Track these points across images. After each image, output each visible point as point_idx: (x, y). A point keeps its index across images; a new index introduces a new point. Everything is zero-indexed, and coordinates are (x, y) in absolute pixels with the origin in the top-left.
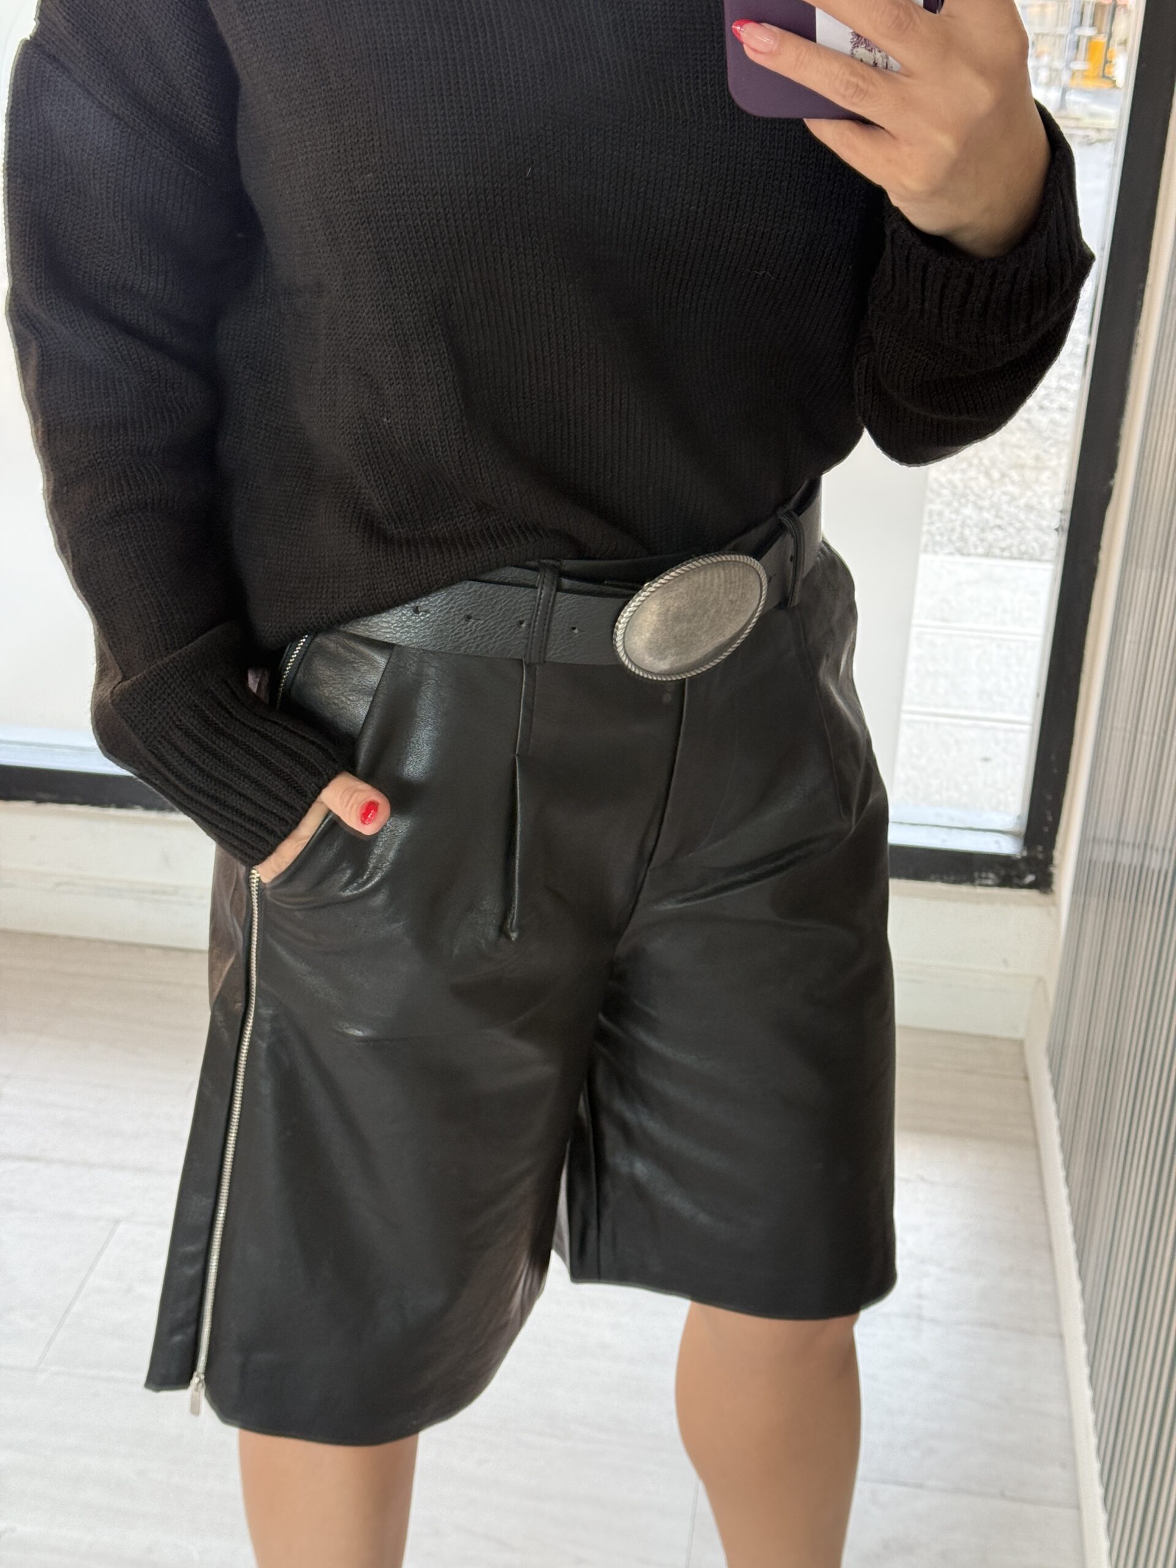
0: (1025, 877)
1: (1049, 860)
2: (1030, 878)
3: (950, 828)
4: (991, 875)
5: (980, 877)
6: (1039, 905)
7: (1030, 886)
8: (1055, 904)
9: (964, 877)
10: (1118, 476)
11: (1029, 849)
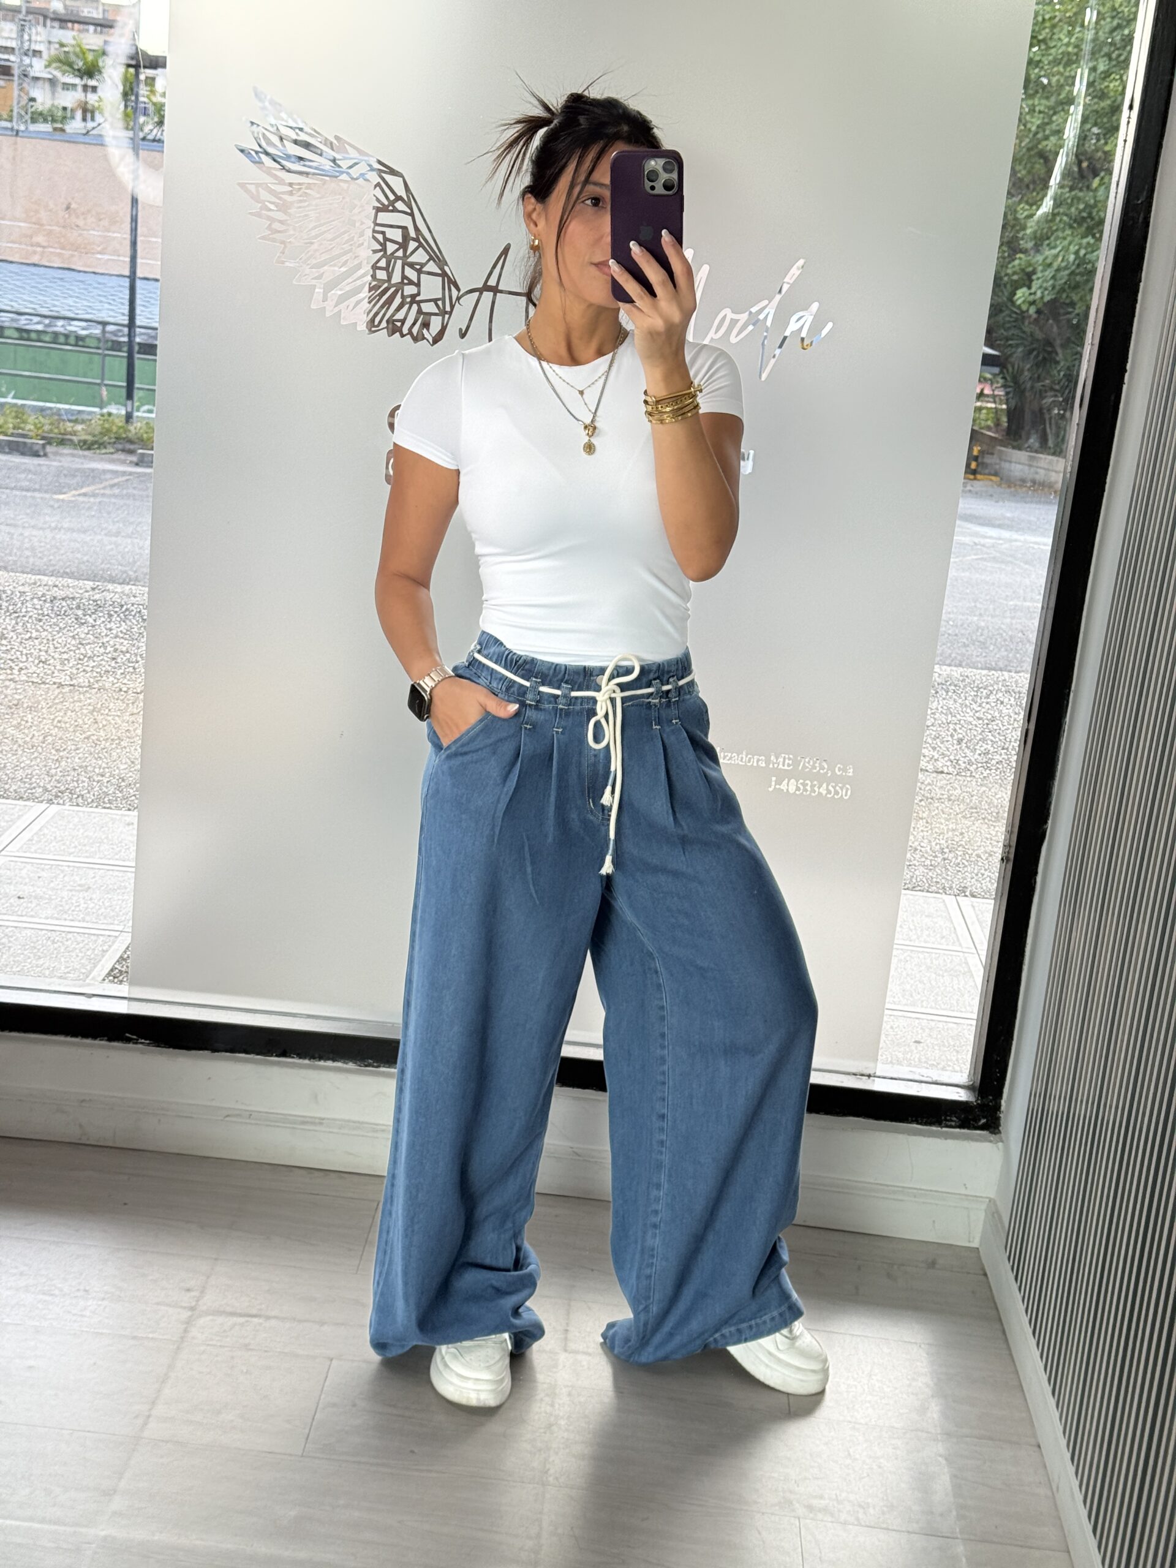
0: (980, 1120)
1: (998, 1107)
2: (983, 1121)
3: (921, 1082)
4: (954, 1119)
5: (946, 1120)
6: (991, 1141)
7: (982, 1128)
8: (1002, 1141)
9: (934, 1120)
10: (1050, 822)
11: (982, 1098)
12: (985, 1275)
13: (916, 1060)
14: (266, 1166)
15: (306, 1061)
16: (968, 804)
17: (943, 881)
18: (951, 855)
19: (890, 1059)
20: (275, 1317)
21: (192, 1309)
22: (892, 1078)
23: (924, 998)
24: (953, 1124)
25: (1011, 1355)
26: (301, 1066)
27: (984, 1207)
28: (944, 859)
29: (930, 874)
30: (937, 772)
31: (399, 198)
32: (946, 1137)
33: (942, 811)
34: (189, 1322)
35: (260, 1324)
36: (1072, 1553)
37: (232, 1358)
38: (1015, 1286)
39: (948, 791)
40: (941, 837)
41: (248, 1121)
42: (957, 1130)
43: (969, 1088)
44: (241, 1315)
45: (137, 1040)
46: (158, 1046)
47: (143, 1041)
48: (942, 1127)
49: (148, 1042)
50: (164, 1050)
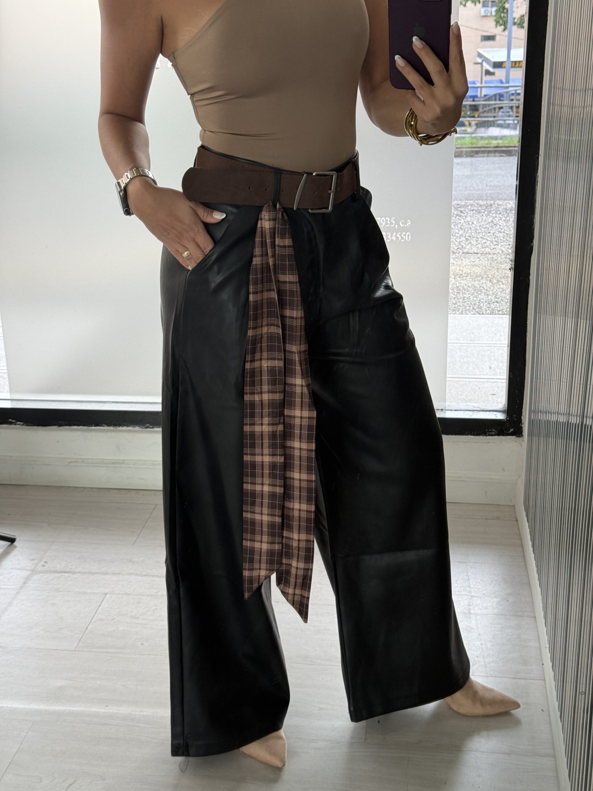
0: (509, 430)
1: (519, 421)
2: (512, 430)
3: (474, 411)
4: (494, 430)
5: (489, 432)
6: (517, 442)
7: (512, 434)
9: (482, 432)
11: (510, 416)
12: (517, 520)
15: (112, 428)
21: (32, 571)
22: (456, 410)
24: (493, 433)
26: (108, 431)
32: (489, 441)
34: (28, 578)
37: (48, 596)
38: (527, 524)
41: (82, 464)
42: (496, 437)
43: (503, 412)
44: (59, 572)
45: (16, 422)
46: (28, 425)
47: (19, 423)
48: (487, 436)
49: (22, 423)
50: (31, 427)
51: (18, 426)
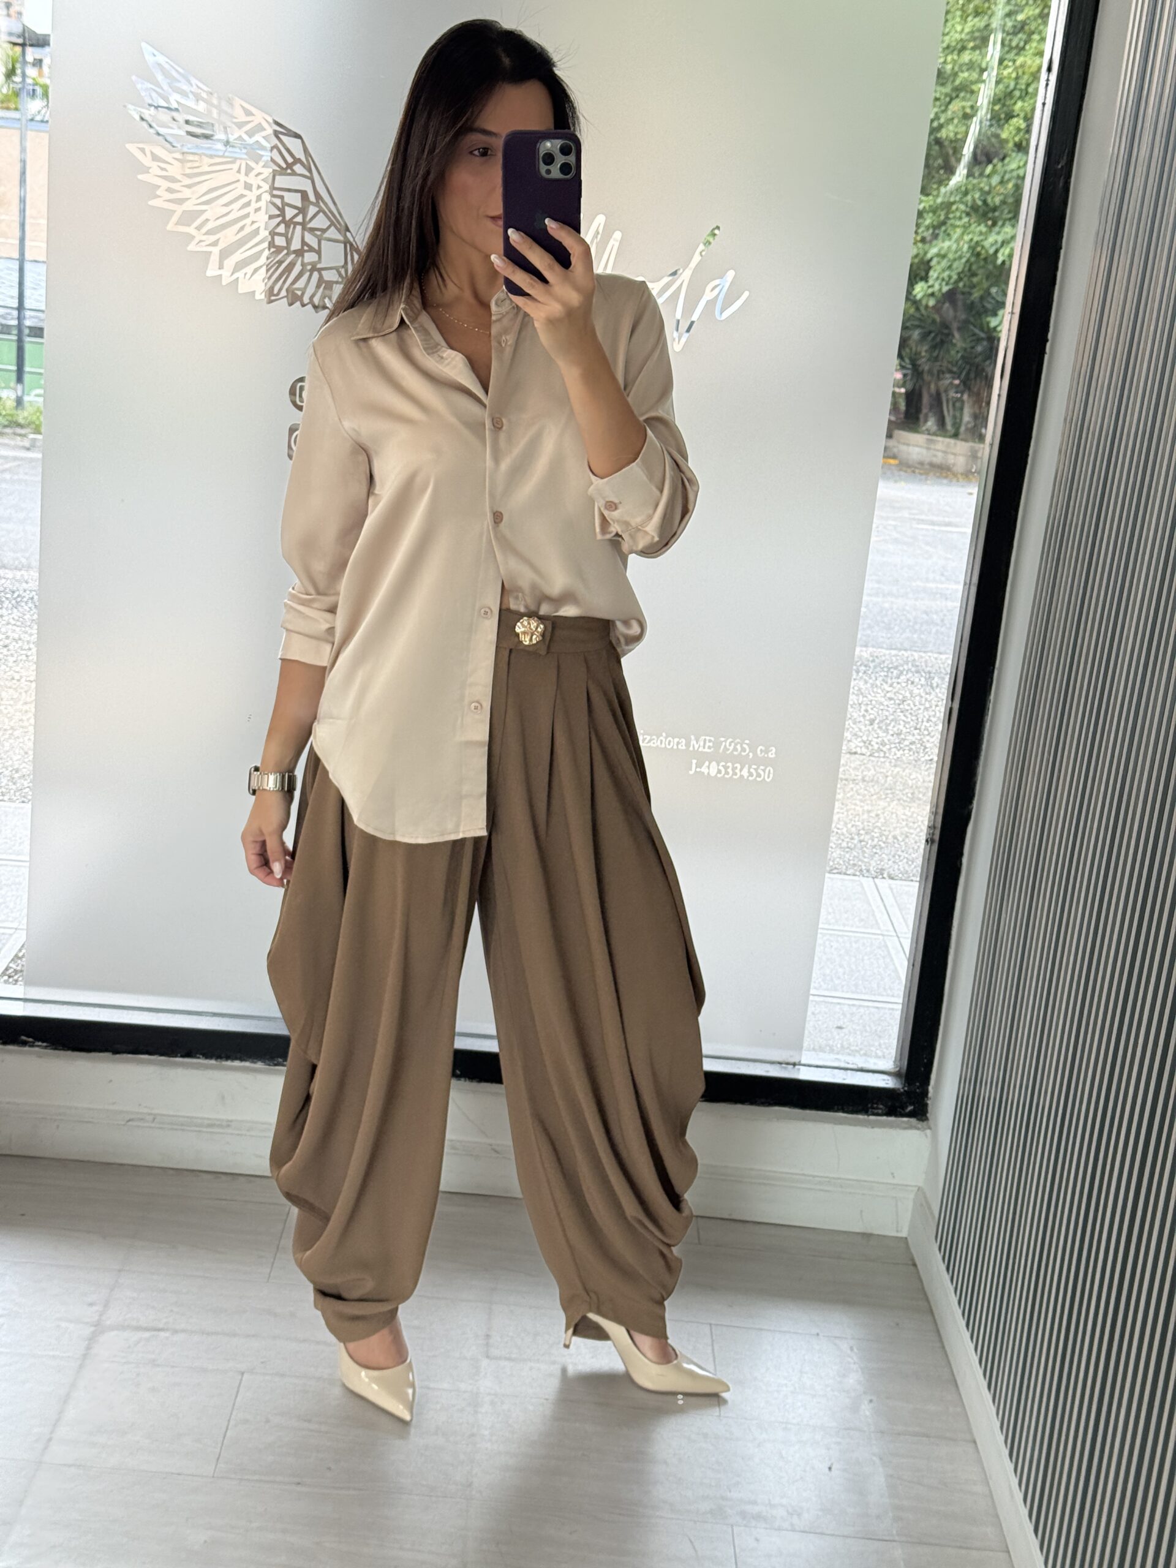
0: (907, 1107)
1: (925, 1093)
2: (910, 1108)
3: (845, 1068)
5: (873, 1108)
6: (918, 1129)
7: (910, 1115)
8: (930, 1128)
9: (860, 1108)
10: (975, 802)
11: (909, 1084)
12: (915, 1265)
13: (839, 1046)
14: (171, 1172)
15: (213, 1062)
16: (883, 785)
17: (860, 863)
18: (867, 837)
19: (812, 1046)
20: (183, 1331)
21: (97, 1324)
22: (817, 1066)
23: (844, 983)
24: (880, 1111)
25: (943, 1347)
26: (207, 1067)
27: (912, 1196)
28: (861, 841)
29: (847, 856)
30: (851, 753)
31: (299, 161)
32: (873, 1125)
33: (857, 791)
34: (92, 1339)
35: (167, 1338)
36: (1012, 1553)
37: (138, 1375)
38: (946, 1277)
39: (862, 772)
40: (857, 819)
41: (153, 1125)
42: (884, 1118)
43: (896, 1075)
44: (147, 1329)
45: (34, 1043)
46: (56, 1049)
47: (40, 1043)
48: (868, 1115)
49: (45, 1044)
50: (62, 1053)
51: (37, 1049)
